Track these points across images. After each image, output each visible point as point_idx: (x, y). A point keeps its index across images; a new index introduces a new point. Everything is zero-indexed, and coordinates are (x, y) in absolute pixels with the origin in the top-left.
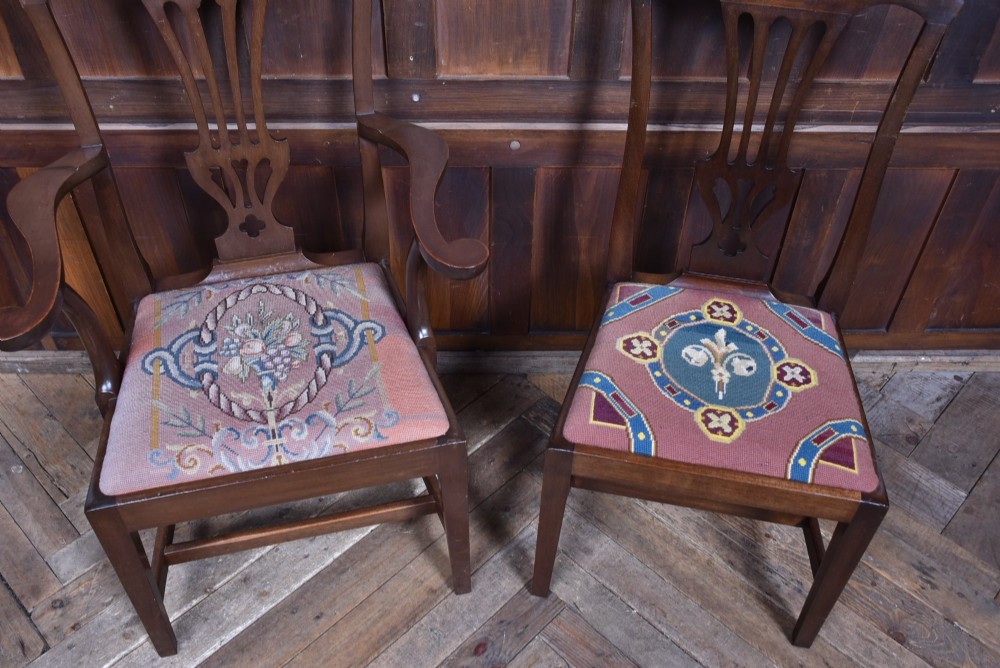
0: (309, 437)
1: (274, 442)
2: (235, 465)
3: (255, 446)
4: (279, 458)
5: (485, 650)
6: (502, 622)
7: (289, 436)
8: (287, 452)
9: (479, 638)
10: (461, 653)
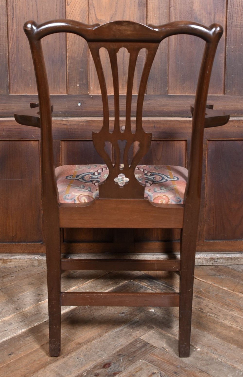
5: (110, 366)
6: (120, 355)
9: (106, 361)
10: (95, 367)
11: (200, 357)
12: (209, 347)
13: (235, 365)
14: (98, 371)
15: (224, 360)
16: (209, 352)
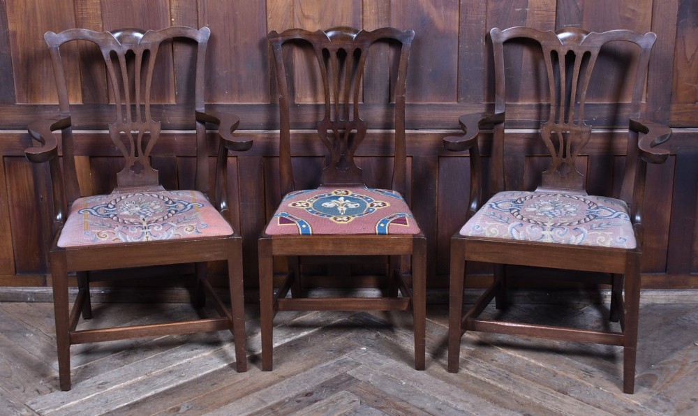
0: (163, 230)
1: (144, 230)
2: (126, 239)
3: (136, 232)
4: (147, 237)
5: (312, 395)
6: (323, 386)
7: (153, 229)
8: (151, 235)
9: (309, 391)
10: (297, 396)
11: (404, 389)
12: (415, 381)
13: (437, 397)
14: (299, 399)
15: (427, 391)
16: (414, 385)
